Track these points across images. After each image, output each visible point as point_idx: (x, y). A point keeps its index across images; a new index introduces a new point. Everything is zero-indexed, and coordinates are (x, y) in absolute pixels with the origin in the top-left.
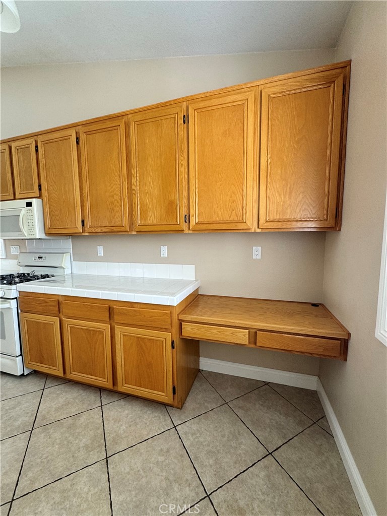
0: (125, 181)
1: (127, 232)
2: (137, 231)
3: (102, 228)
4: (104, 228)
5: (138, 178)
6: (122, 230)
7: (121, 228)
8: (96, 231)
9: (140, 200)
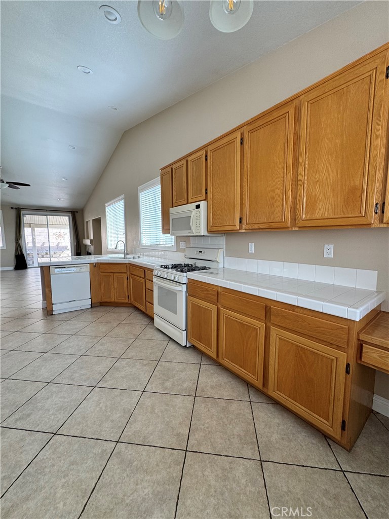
0: (289, 172)
1: (288, 228)
2: (299, 227)
3: (259, 225)
4: (261, 224)
5: (306, 166)
6: (282, 226)
7: (281, 223)
8: (253, 227)
9: (307, 191)
